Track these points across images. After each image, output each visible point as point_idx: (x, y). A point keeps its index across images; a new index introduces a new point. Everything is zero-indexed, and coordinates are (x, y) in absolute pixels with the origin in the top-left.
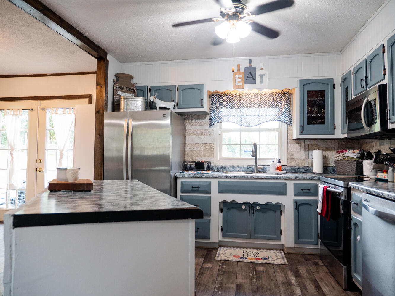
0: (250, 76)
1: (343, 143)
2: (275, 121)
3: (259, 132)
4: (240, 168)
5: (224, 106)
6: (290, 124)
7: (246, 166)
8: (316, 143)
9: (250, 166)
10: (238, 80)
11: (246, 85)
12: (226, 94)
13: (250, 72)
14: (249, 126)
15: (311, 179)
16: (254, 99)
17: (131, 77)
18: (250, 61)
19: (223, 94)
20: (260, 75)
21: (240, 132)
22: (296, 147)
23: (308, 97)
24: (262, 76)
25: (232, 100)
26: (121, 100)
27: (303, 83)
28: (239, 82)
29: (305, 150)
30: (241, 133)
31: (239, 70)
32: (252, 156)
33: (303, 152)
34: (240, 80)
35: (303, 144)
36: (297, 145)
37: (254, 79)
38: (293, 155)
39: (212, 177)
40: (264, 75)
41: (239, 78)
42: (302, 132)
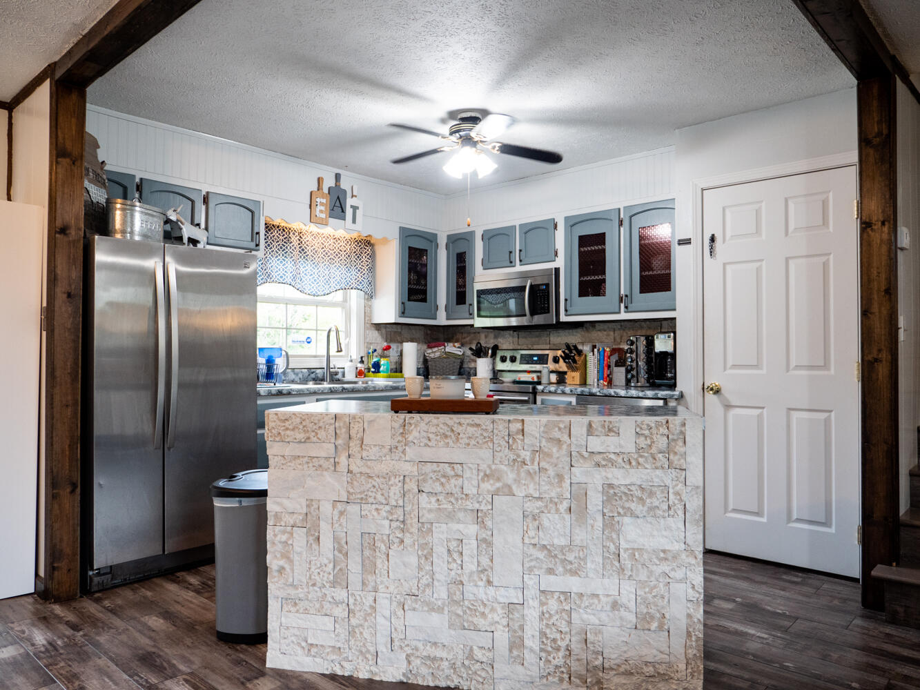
0: (338, 204)
1: (429, 332)
2: (354, 291)
5: (287, 250)
7: (306, 370)
8: (399, 330)
9: (313, 370)
10: (320, 208)
11: (331, 220)
13: (338, 198)
14: (314, 295)
16: (323, 244)
17: (99, 147)
18: (338, 177)
20: (352, 206)
21: (287, 304)
22: (375, 336)
23: (409, 257)
24: (355, 208)
26: (116, 209)
27: (406, 233)
28: (321, 211)
30: (288, 306)
31: (320, 188)
32: (338, 351)
34: (323, 208)
35: (384, 331)
36: (377, 332)
37: (343, 211)
39: (308, 392)
40: (357, 208)
41: (322, 204)
42: (403, 313)
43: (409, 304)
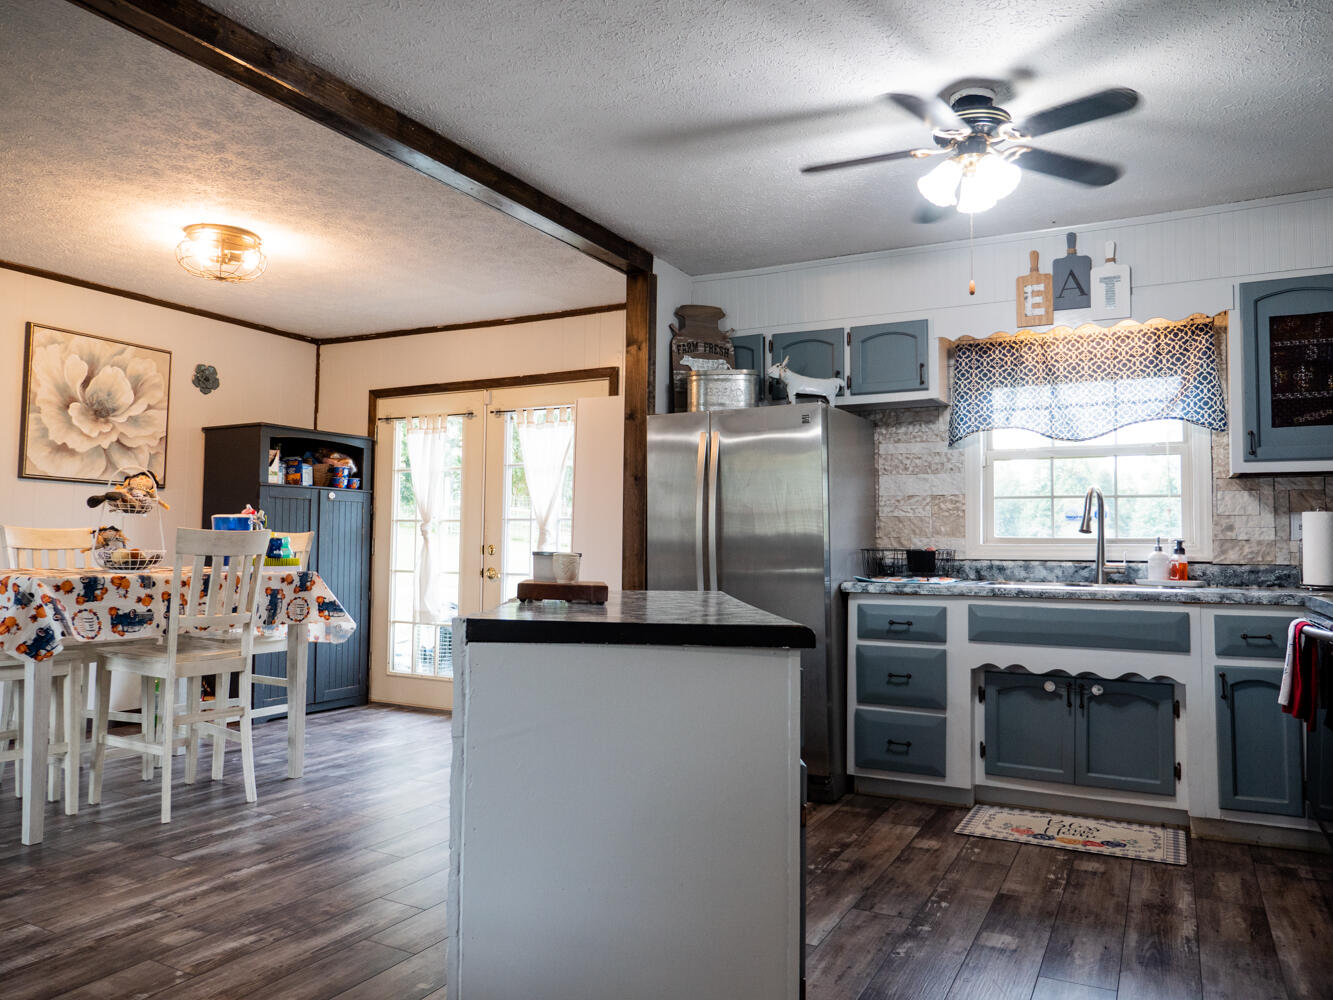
0: (1071, 283)
2: (1163, 421)
3: (1116, 456)
4: (1051, 570)
5: (994, 379)
6: (1220, 426)
7: (1070, 564)
8: (1317, 487)
9: (1084, 564)
10: (1031, 301)
11: (1058, 315)
12: (1000, 344)
13: (1072, 274)
14: (1076, 440)
15: (1277, 604)
17: (719, 314)
18: (1072, 239)
19: (991, 344)
20: (1104, 280)
21: (1052, 458)
22: (1242, 501)
23: (1273, 338)
24: (1110, 281)
25: (1019, 361)
26: (692, 381)
27: (1255, 296)
28: (1036, 306)
29: (1276, 511)
30: (1055, 460)
31: (1035, 269)
32: (1082, 531)
33: (1268, 518)
34: (1039, 299)
35: (1267, 491)
36: (1246, 494)
37: (1084, 293)
38: (1231, 528)
39: (949, 593)
40: (1117, 278)
41: (1035, 294)
42: (1253, 453)
43: (1273, 435)
